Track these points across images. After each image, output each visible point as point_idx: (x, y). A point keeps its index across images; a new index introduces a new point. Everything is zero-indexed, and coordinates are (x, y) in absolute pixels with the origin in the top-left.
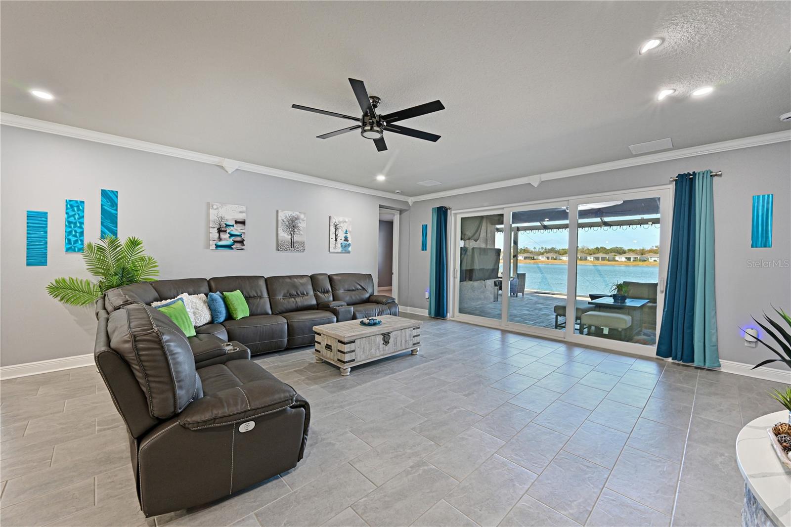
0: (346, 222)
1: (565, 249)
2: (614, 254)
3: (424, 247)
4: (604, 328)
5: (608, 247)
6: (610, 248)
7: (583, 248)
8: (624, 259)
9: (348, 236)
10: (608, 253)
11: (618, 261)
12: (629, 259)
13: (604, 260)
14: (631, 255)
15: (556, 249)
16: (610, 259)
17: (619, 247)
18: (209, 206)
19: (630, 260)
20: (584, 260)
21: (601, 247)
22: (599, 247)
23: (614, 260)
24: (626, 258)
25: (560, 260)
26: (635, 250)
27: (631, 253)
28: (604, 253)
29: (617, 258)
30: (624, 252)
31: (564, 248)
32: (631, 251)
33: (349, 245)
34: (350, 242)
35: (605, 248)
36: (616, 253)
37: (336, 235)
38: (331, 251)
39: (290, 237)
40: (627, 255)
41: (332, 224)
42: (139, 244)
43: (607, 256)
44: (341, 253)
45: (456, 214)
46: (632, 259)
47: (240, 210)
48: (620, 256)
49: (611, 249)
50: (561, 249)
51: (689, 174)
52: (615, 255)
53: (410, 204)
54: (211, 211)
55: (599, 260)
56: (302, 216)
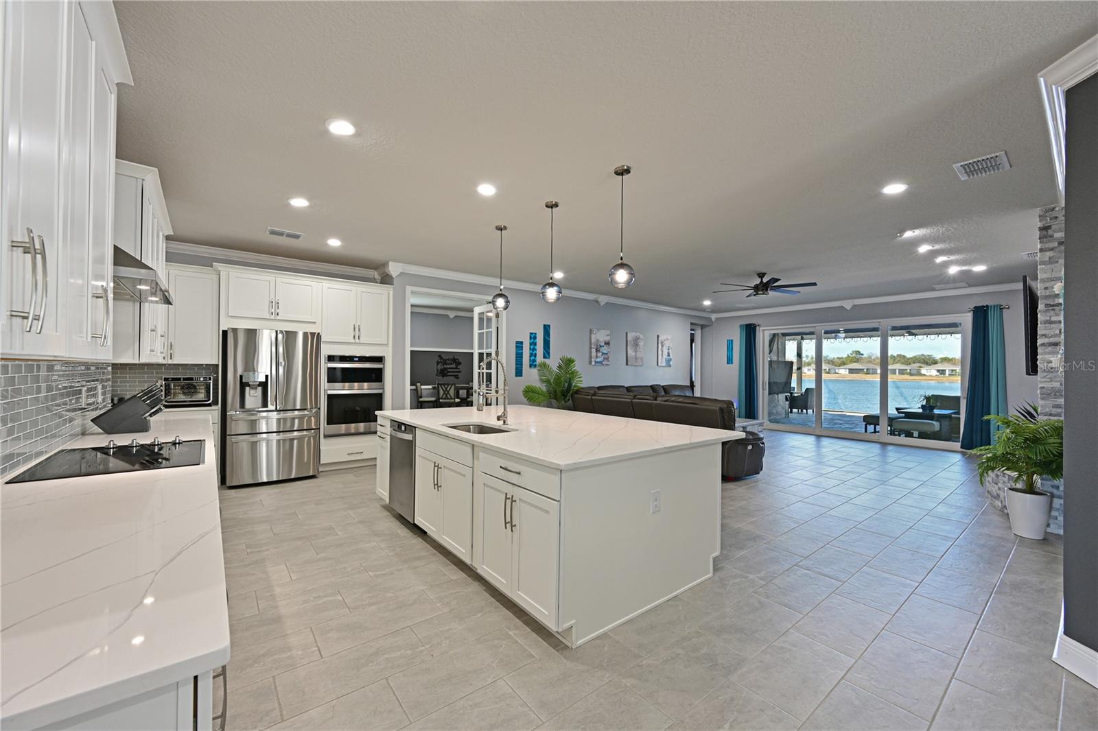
0: (668, 339)
1: (842, 358)
2: (918, 365)
3: (730, 361)
4: (914, 432)
5: (909, 355)
6: (911, 356)
7: (870, 357)
8: (934, 373)
9: (670, 351)
10: (910, 364)
11: (924, 375)
12: (942, 372)
13: (903, 374)
14: (946, 367)
15: (828, 358)
16: (913, 372)
17: (926, 354)
18: (591, 331)
19: (945, 374)
20: (873, 374)
21: (898, 355)
22: (895, 355)
23: (920, 374)
24: (938, 371)
25: (836, 373)
26: (951, 360)
27: (946, 364)
28: (903, 363)
29: (923, 371)
30: (935, 362)
31: (840, 357)
32: (945, 360)
33: (671, 359)
34: (671, 357)
35: (904, 357)
36: (922, 363)
37: (662, 352)
38: (659, 364)
39: (634, 354)
40: (940, 367)
41: (659, 342)
42: (573, 362)
43: (908, 368)
44: (666, 366)
45: (764, 330)
46: (947, 373)
47: (607, 334)
48: (929, 367)
49: (915, 357)
50: (836, 357)
51: (984, 307)
52: (920, 367)
53: (713, 320)
54: (592, 335)
55: (895, 374)
56: (641, 336)
